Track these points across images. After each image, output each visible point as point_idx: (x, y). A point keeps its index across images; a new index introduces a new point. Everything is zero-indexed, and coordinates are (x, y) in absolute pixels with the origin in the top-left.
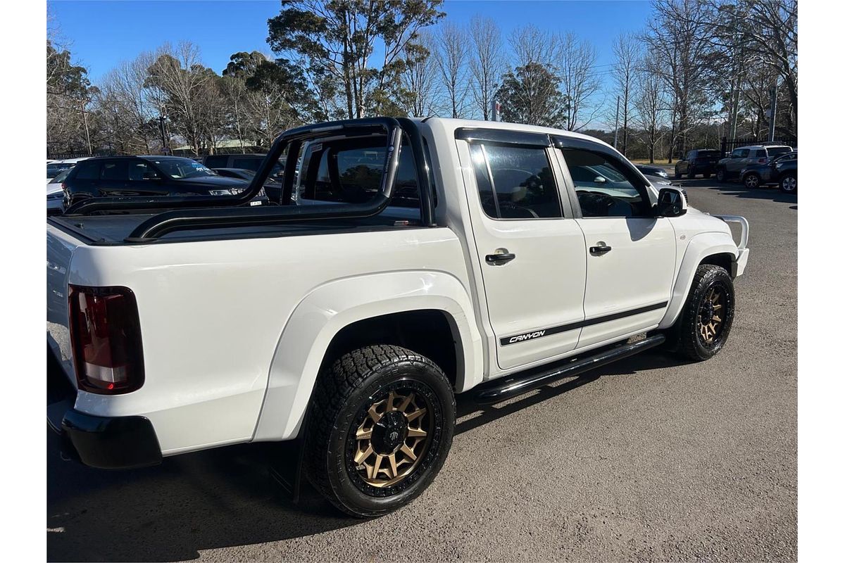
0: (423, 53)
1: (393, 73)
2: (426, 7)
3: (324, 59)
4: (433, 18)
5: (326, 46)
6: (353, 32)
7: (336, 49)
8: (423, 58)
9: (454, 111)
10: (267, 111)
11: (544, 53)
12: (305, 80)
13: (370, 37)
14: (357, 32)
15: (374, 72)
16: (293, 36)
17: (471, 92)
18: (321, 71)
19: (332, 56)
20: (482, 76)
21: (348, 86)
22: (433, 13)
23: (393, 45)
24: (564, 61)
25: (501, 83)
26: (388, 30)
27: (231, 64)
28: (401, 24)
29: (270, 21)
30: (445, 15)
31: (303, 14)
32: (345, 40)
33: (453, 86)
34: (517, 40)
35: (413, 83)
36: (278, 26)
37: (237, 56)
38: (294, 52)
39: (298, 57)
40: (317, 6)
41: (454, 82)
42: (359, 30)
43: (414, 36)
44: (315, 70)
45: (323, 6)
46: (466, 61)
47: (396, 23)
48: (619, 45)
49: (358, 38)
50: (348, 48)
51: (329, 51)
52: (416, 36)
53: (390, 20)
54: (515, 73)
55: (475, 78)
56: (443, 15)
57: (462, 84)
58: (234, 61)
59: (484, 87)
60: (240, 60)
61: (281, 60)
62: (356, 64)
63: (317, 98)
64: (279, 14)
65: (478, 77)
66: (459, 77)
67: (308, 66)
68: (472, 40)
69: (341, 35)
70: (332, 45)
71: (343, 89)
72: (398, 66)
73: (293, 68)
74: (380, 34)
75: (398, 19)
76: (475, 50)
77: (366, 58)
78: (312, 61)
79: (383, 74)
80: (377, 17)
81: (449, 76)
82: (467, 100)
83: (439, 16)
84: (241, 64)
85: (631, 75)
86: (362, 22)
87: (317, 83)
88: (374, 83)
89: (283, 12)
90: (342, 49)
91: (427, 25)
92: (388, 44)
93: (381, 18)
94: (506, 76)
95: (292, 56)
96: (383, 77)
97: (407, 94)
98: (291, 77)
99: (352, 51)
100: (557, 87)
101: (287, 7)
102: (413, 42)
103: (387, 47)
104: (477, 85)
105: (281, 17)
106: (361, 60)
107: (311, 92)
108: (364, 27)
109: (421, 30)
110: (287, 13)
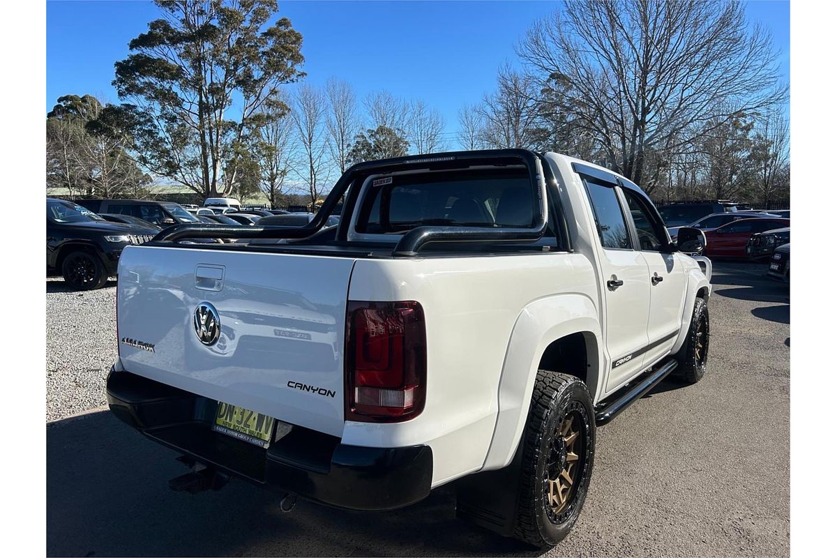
0: (283, 110)
1: (254, 126)
2: (286, 66)
3: (177, 108)
4: (293, 77)
5: (181, 95)
6: (209, 82)
7: (190, 100)
8: (283, 114)
9: (312, 167)
10: (103, 158)
11: (397, 117)
12: (155, 127)
13: (227, 90)
14: (214, 84)
15: (233, 124)
16: (141, 81)
17: (328, 150)
18: (173, 119)
19: (186, 106)
20: (339, 136)
21: (203, 136)
22: (293, 72)
23: (253, 98)
24: (416, 126)
25: (353, 143)
26: (247, 84)
27: (58, 107)
28: (261, 80)
29: (117, 64)
30: (306, 74)
31: (154, 61)
32: (200, 90)
33: (310, 143)
34: (372, 105)
35: (268, 138)
36: (126, 70)
37: (66, 98)
38: (142, 97)
39: (147, 104)
40: (170, 55)
41: (310, 139)
42: (215, 81)
43: (273, 92)
44: (166, 118)
45: (175, 55)
46: (323, 119)
47: (256, 78)
48: (464, 115)
49: (214, 90)
50: (204, 99)
51: (183, 100)
52: (276, 92)
53: (249, 75)
54: (366, 135)
55: (332, 138)
56: (303, 74)
57: (319, 140)
58: (62, 104)
59: (341, 145)
60: (69, 103)
61: (128, 106)
62: (213, 115)
63: (169, 147)
64: (127, 58)
65: (335, 135)
66: (316, 134)
67: (158, 114)
68: (328, 100)
69: (197, 84)
70: (187, 94)
71: (199, 139)
72: (258, 119)
73: (141, 115)
74: (239, 88)
75: (257, 74)
76: (331, 110)
77: (223, 110)
78: (163, 108)
79: (241, 126)
80: (236, 69)
81: (306, 133)
82: (325, 158)
83: (299, 75)
84: (71, 107)
85: (474, 143)
86: (220, 74)
87: (168, 131)
88: (232, 135)
89: (132, 57)
90: (198, 99)
91: (287, 82)
92: (247, 98)
93: (240, 71)
94: (358, 136)
95: (139, 102)
96: (241, 129)
97: (267, 148)
98: (140, 123)
99: (208, 102)
100: (407, 150)
101: (135, 52)
102: (273, 98)
103: (246, 101)
104: (334, 144)
105: (129, 61)
106: (218, 112)
107: (162, 140)
108: (222, 78)
109: (281, 87)
110: (135, 58)
